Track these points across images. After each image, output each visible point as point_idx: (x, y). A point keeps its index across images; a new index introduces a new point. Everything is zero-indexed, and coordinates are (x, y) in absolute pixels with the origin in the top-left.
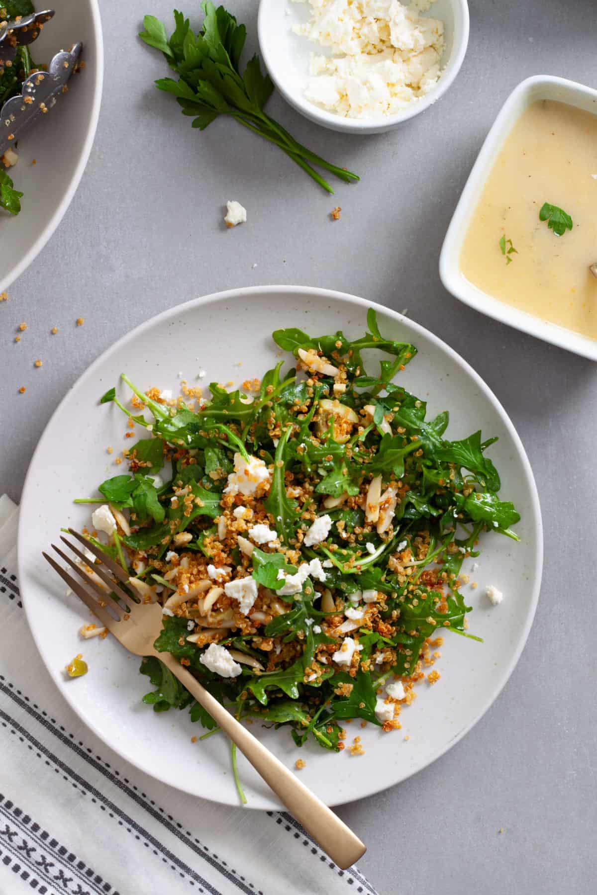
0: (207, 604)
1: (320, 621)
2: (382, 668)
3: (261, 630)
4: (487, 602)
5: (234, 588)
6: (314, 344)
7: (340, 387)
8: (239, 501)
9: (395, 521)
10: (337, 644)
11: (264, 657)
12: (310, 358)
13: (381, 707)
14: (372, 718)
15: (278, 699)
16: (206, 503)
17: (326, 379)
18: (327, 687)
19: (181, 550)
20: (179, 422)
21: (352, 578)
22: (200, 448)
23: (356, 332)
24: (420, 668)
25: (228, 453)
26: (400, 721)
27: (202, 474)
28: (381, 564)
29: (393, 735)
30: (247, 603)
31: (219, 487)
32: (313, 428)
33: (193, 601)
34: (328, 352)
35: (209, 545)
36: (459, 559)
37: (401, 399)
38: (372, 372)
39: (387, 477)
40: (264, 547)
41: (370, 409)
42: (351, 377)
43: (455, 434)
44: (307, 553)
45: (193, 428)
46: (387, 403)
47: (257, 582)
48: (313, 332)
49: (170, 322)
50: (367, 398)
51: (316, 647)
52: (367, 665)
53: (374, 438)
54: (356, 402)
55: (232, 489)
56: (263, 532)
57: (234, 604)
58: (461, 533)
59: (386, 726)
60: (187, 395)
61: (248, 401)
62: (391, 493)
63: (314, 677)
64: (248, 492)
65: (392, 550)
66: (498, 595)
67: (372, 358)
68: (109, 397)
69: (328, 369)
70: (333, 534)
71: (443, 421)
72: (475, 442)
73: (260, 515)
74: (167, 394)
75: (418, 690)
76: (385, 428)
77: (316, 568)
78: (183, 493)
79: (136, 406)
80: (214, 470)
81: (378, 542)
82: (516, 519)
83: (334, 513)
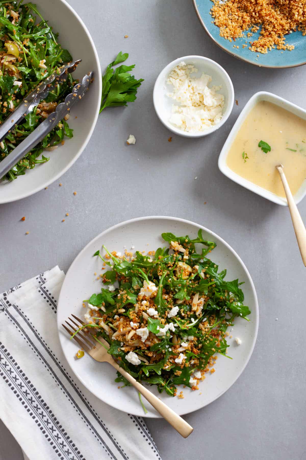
0: (129, 337)
1: (171, 346)
2: (193, 366)
3: (149, 348)
4: (236, 344)
5: (140, 332)
6: (177, 239)
7: (186, 257)
8: (144, 299)
9: (203, 311)
10: (178, 355)
11: (149, 358)
12: (175, 245)
13: (192, 381)
14: (187, 385)
15: (153, 375)
16: (132, 298)
17: (180, 253)
18: (172, 371)
19: (120, 315)
20: (123, 266)
21: (185, 331)
22: (130, 276)
23: (193, 236)
24: (208, 367)
25: (142, 279)
26: (199, 386)
27: (130, 287)
28: (196, 326)
29: (195, 392)
30: (144, 338)
31: (137, 292)
32: (175, 272)
33: (124, 335)
34: (183, 243)
35: (132, 314)
36: (226, 326)
37: (209, 264)
38: (199, 252)
39: (201, 294)
40: (152, 317)
41: (197, 267)
42: (190, 253)
43: (228, 279)
44: (169, 321)
45: (129, 268)
46: (203, 265)
47: (149, 330)
48: (177, 235)
49: (123, 227)
50: (196, 262)
51: (169, 356)
52: (188, 364)
53: (198, 278)
54: (192, 264)
55: (142, 293)
56: (152, 311)
57: (139, 338)
58: (228, 317)
59: (193, 388)
60: (127, 255)
61: (150, 260)
62: (202, 300)
63: (167, 367)
64: (148, 295)
65: (201, 321)
66: (240, 341)
67: (199, 246)
68: (97, 254)
69: (182, 250)
70: (179, 314)
71: (224, 273)
72: (235, 283)
73: (152, 304)
74: (119, 254)
75: (206, 375)
76: (202, 275)
77: (171, 326)
78: (122, 293)
79: (107, 258)
80: (135, 285)
81: (196, 318)
82: (249, 313)
83: (180, 306)
